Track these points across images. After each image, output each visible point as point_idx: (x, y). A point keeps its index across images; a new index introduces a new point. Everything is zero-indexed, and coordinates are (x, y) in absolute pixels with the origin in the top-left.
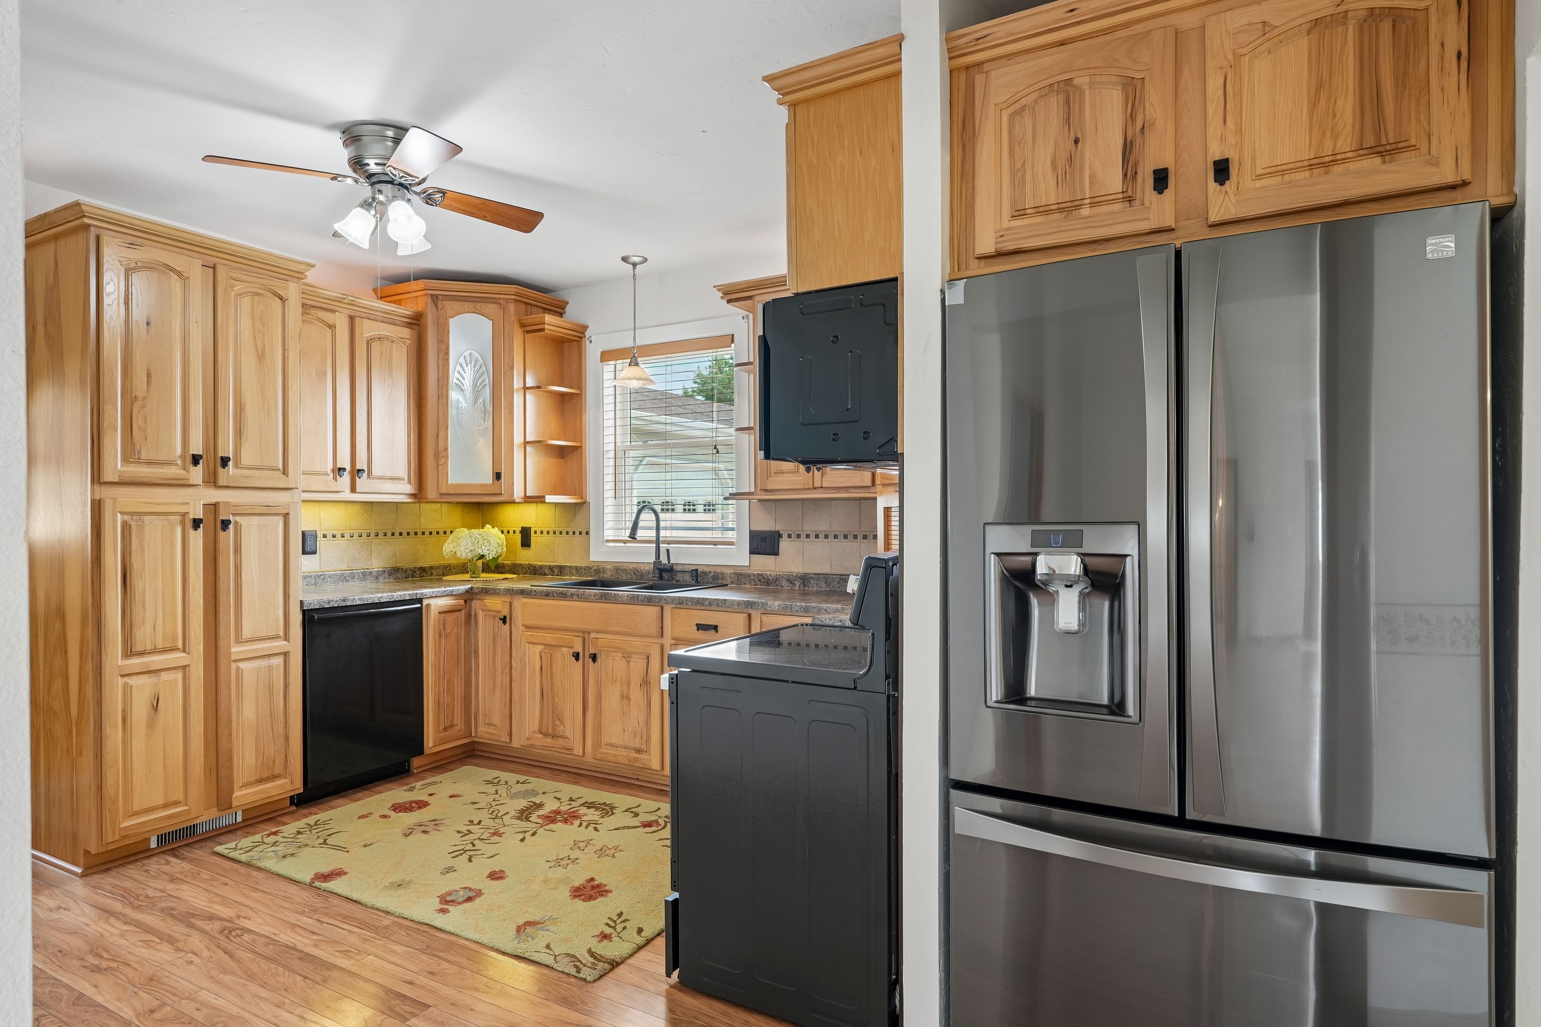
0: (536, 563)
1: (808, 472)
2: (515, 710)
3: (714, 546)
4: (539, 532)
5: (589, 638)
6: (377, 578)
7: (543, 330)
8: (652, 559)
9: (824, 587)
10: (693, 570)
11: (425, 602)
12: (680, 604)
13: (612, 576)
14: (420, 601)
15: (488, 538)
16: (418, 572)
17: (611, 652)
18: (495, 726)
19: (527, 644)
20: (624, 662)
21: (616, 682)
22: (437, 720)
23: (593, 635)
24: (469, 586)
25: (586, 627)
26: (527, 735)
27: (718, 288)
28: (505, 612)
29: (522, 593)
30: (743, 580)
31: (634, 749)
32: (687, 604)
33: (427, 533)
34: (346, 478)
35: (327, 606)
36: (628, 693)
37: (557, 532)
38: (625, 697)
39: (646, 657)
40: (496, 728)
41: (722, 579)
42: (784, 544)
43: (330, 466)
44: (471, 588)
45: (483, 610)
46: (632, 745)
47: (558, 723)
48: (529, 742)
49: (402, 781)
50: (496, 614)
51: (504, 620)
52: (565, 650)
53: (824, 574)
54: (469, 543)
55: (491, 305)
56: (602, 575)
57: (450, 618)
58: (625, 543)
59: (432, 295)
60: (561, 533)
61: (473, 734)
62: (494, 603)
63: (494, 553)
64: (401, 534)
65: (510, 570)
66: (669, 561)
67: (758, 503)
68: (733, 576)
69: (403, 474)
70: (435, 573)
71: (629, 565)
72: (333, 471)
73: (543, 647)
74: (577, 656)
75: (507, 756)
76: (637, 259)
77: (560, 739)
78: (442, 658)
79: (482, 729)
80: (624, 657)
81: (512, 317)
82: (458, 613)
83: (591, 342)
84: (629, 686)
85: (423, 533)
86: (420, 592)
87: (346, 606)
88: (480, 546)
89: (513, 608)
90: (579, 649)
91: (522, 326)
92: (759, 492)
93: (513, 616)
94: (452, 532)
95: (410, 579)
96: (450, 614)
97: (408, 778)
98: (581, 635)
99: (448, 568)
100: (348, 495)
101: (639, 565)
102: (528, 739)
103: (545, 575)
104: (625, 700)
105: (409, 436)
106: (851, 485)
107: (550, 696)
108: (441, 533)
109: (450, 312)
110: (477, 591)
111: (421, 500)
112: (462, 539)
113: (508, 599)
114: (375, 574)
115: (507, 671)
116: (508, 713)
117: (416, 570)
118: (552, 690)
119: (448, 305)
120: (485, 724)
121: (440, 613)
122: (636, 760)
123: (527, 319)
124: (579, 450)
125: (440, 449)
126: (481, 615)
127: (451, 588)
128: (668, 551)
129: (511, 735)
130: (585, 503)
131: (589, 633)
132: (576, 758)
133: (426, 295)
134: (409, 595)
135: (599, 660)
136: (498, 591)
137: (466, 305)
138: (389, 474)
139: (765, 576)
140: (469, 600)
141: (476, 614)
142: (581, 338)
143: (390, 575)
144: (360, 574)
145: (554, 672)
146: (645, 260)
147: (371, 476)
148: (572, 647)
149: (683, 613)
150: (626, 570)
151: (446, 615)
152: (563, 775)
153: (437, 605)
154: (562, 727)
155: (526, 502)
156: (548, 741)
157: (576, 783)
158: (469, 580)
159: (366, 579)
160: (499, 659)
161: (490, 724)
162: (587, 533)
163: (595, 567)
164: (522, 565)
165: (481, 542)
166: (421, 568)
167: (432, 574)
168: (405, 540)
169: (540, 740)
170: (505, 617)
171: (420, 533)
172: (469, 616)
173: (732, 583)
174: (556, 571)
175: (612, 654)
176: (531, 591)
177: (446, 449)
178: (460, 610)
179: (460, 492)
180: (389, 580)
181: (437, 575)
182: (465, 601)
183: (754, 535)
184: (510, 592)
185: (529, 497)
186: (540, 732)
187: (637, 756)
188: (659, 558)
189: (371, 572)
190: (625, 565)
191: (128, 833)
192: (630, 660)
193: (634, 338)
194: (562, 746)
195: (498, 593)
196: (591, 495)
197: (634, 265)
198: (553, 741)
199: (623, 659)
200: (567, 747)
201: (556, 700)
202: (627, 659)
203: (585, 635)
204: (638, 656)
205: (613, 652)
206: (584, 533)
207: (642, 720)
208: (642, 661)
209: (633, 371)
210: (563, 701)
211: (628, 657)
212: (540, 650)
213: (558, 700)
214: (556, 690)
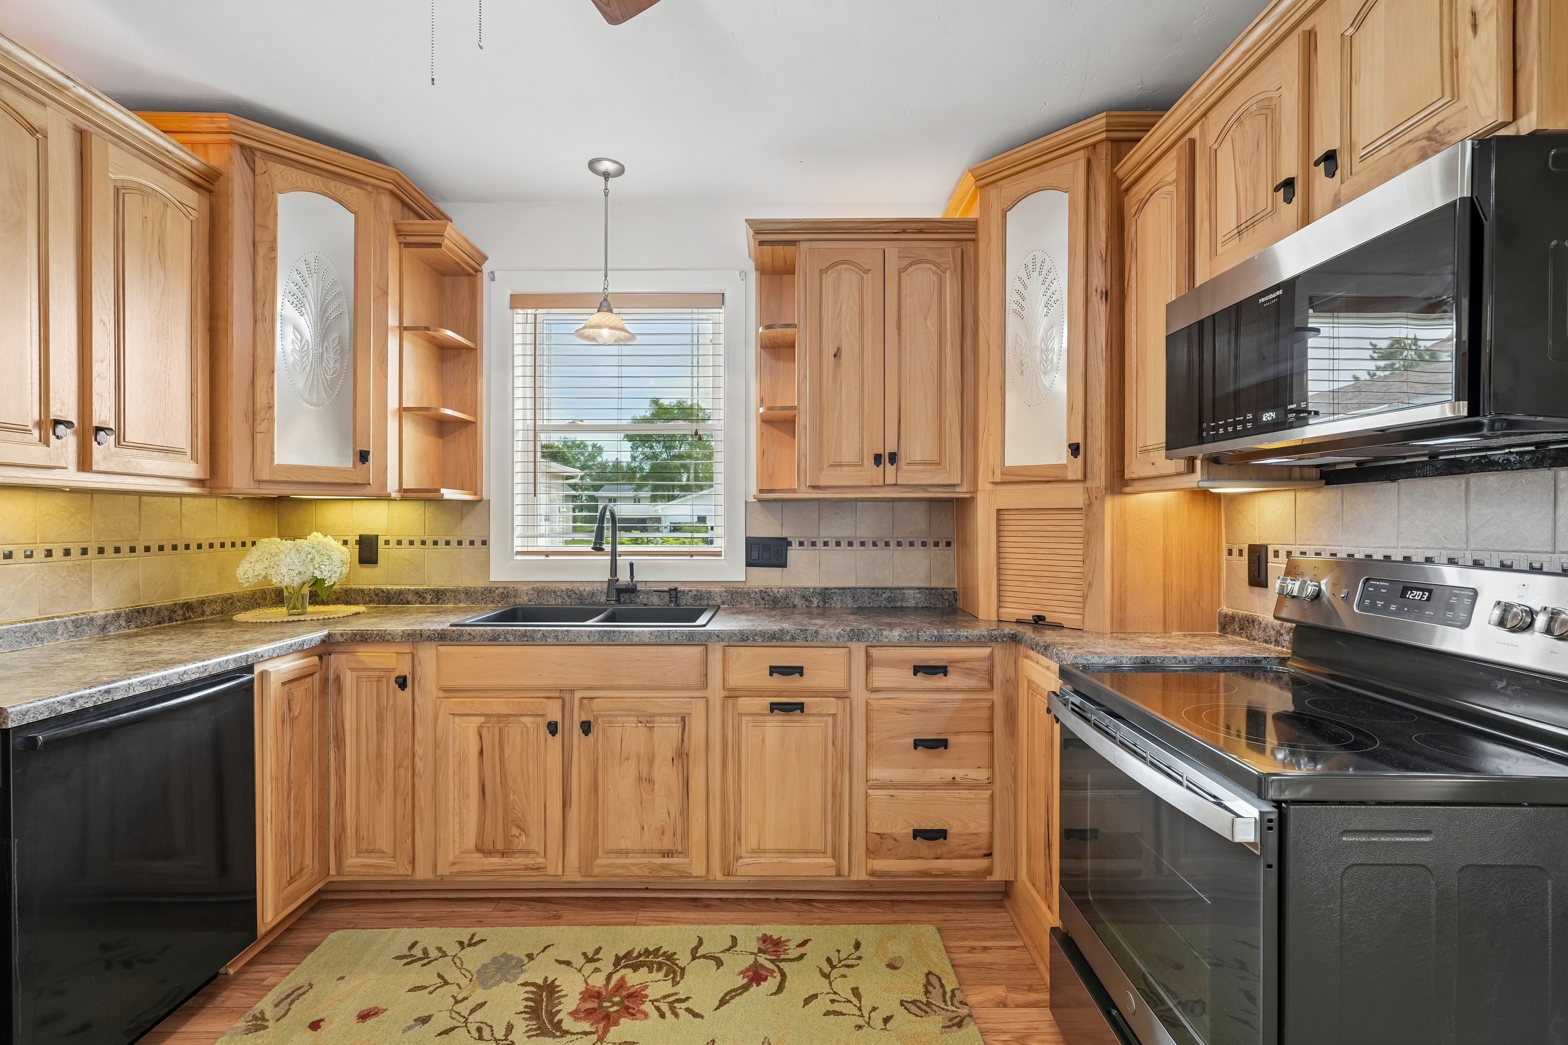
0: (389, 587)
1: (878, 466)
2: (422, 820)
3: (689, 558)
4: (393, 543)
5: (572, 699)
6: (104, 628)
7: (439, 245)
8: (606, 577)
9: (849, 602)
10: (671, 590)
11: (258, 669)
12: (743, 640)
13: (530, 601)
14: (249, 669)
15: (328, 552)
16: (181, 612)
17: (617, 716)
18: (383, 852)
19: (450, 715)
20: (642, 729)
21: (627, 759)
22: (278, 871)
23: (578, 695)
24: (326, 632)
25: (568, 683)
26: (451, 859)
27: (750, 222)
28: (404, 669)
29: (441, 637)
30: (739, 599)
31: (659, 853)
32: (754, 640)
33: (193, 546)
34: (69, 442)
36: (649, 774)
37: (429, 543)
38: (646, 781)
39: (679, 719)
40: (383, 855)
41: (708, 599)
42: (793, 554)
43: (35, 414)
44: (329, 636)
45: (352, 670)
46: (657, 846)
47: (515, 831)
48: (455, 869)
50: (382, 674)
51: (402, 683)
52: (527, 720)
53: (849, 588)
54: (296, 561)
55: (354, 190)
56: (512, 600)
57: (299, 691)
58: (547, 556)
59: (242, 147)
60: (435, 543)
61: (333, 871)
62: (370, 656)
63: (338, 575)
64: (147, 549)
65: (338, 599)
66: (632, 579)
67: (758, 504)
68: (725, 594)
69: (181, 440)
70: (208, 610)
71: (558, 585)
72: (39, 424)
73: (482, 719)
74: (553, 728)
75: (392, 891)
76: (610, 167)
77: (516, 855)
78: (286, 762)
79: (352, 861)
80: (641, 722)
81: (389, 219)
82: (309, 679)
83: (493, 280)
84: (651, 763)
85: (187, 547)
86: (253, 651)
88: (317, 566)
89: (416, 663)
90: (556, 716)
91: (399, 234)
92: (803, 488)
93: (418, 675)
94: (254, 543)
95: (166, 624)
96: (296, 683)
98: (558, 695)
100: (74, 478)
101: (574, 585)
102: (454, 864)
103: (408, 603)
104: (645, 784)
105: (193, 379)
106: (936, 483)
107: (499, 792)
108: (217, 545)
109: (279, 183)
110: (341, 640)
111: (216, 491)
112: (282, 556)
113: (407, 648)
114: (99, 622)
115: (407, 762)
116: (409, 829)
117: (177, 608)
118: (504, 784)
119: (277, 170)
120: (358, 852)
121: (283, 684)
122: (664, 867)
123: (411, 224)
124: (470, 428)
125: (258, 406)
126: (349, 679)
127: (301, 639)
128: (632, 565)
129: (413, 861)
130: (480, 501)
131: (572, 691)
132: (552, 879)
133: (232, 143)
134: (235, 660)
135: (594, 730)
136: (389, 637)
137: (309, 178)
138: (159, 442)
139: (771, 593)
140: (325, 654)
141: (338, 678)
142: (476, 271)
144: (70, 625)
145: (507, 755)
146: (621, 171)
147: (123, 443)
148: (542, 715)
149: (745, 653)
150: (555, 592)
151: (291, 685)
152: (523, 908)
153: (279, 670)
154: (523, 838)
155: (403, 499)
156: (495, 861)
157: (555, 919)
159: (82, 634)
160: (391, 745)
161: (369, 852)
162: (484, 543)
163: (501, 590)
164: (362, 591)
165: (318, 559)
166: (184, 604)
167: (203, 613)
168: (154, 558)
169: (477, 862)
170: (405, 678)
171: (181, 547)
172: (325, 681)
173: (723, 603)
174: (429, 597)
175: (619, 719)
176: (461, 634)
177: (271, 407)
178: (312, 674)
179: (295, 479)
180: (126, 631)
181: (212, 614)
182: (321, 658)
183: (751, 543)
184: (415, 638)
185: (406, 491)
186: (478, 850)
187: (666, 860)
188: (616, 575)
189: (92, 619)
190: (550, 585)
192: (652, 725)
193: (606, 276)
194: (524, 865)
195: (388, 641)
196: (490, 489)
197: (606, 175)
198: (504, 860)
199: (639, 725)
200: (533, 865)
201: (512, 797)
202: (648, 725)
203: (563, 694)
204: (666, 719)
205: (621, 715)
206: (478, 543)
207: (675, 809)
208: (675, 725)
209: (604, 317)
210: (526, 797)
211: (647, 721)
212: (478, 725)
213: (516, 797)
214: (510, 783)
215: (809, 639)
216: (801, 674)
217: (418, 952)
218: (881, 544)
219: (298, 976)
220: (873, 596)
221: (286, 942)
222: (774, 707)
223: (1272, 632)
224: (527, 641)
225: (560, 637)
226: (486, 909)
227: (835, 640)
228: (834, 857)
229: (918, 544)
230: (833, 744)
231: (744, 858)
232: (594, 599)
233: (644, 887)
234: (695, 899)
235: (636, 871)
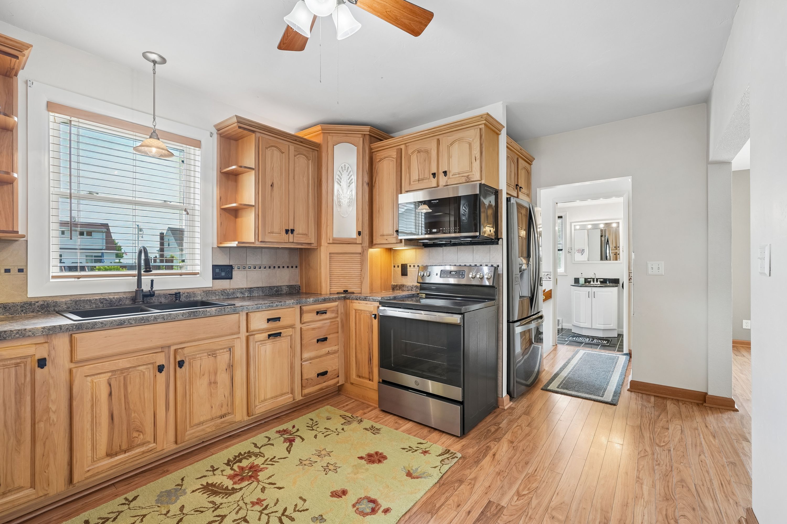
1: (287, 234)
3: (179, 276)
5: (169, 351)
9: (261, 293)
10: (177, 293)
12: (258, 309)
17: (196, 355)
19: (84, 377)
20: (211, 358)
21: (203, 375)
23: (173, 348)
25: (165, 343)
26: (85, 469)
27: (236, 116)
28: (42, 354)
30: (210, 296)
31: (220, 417)
32: (262, 308)
36: (215, 380)
38: (213, 383)
39: (228, 350)
41: (194, 297)
42: (235, 273)
46: (219, 414)
47: (135, 434)
48: (89, 474)
51: (42, 363)
52: (143, 368)
53: (260, 287)
66: (152, 289)
68: (203, 294)
73: (110, 374)
74: (160, 368)
76: (156, 57)
77: (136, 448)
80: (210, 355)
84: (216, 374)
89: (52, 348)
90: (163, 362)
92: (256, 242)
93: (54, 356)
98: (160, 350)
102: (88, 471)
104: (213, 385)
107: (124, 415)
113: (44, 340)
122: (222, 423)
128: (152, 281)
131: (169, 347)
135: (186, 364)
139: (226, 292)
145: (129, 391)
146: (163, 63)
152: (136, 479)
154: (141, 436)
156: (120, 457)
162: (21, 270)
170: (44, 360)
175: (198, 356)
183: (214, 267)
186: (108, 455)
187: (223, 419)
188: (140, 288)
192: (216, 355)
193: (154, 119)
194: (142, 452)
197: (154, 62)
198: (127, 454)
199: (209, 356)
200: (148, 449)
201: (133, 415)
202: (213, 356)
203: (164, 349)
204: (222, 351)
205: (198, 354)
206: (14, 271)
207: (227, 393)
208: (227, 353)
209: (154, 141)
210: (143, 412)
211: (213, 354)
212: (108, 378)
213: (136, 414)
214: (132, 407)
216: (280, 320)
218: (272, 268)
220: (270, 290)
222: (270, 336)
223: (410, 288)
224: (145, 322)
225: (165, 318)
226: (110, 491)
227: (291, 305)
228: (292, 393)
229: (286, 267)
230: (291, 347)
231: (258, 406)
232: (121, 303)
234: (230, 436)
235: (209, 430)
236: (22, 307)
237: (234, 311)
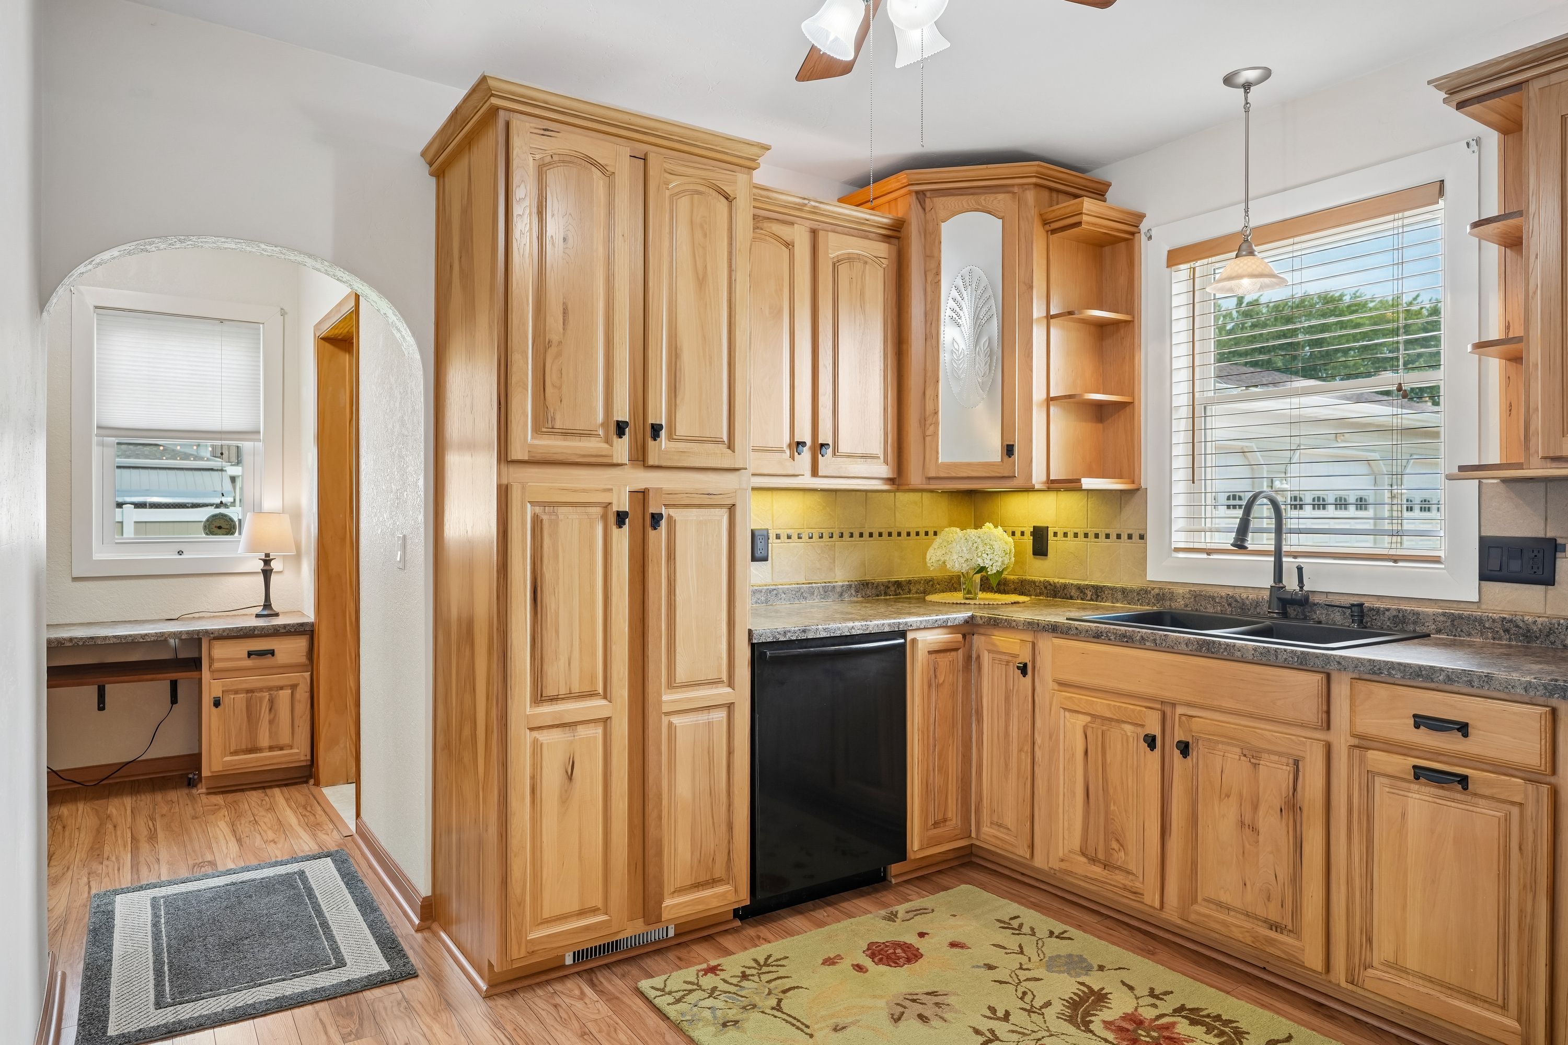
0: (1056, 580)
2: (1040, 809)
3: (1391, 564)
4: (1060, 535)
5: (1173, 713)
6: (841, 595)
7: (1079, 224)
8: (1267, 581)
10: (1353, 605)
11: (910, 636)
12: (1374, 673)
13: (1186, 606)
14: (903, 634)
15: (991, 542)
16: (893, 589)
17: (1218, 742)
18: (1008, 829)
19: (1062, 710)
20: (1245, 764)
21: (1228, 796)
22: (925, 812)
23: (1180, 710)
24: (970, 614)
25: (1168, 695)
26: (1061, 854)
27: (1437, 83)
28: (1025, 657)
29: (1054, 629)
30: (1465, 628)
31: (1265, 922)
32: (1390, 674)
33: (904, 534)
34: (806, 455)
35: (782, 639)
36: (1253, 820)
37: (1091, 535)
38: (1248, 826)
39: (1291, 761)
40: (1009, 832)
41: (1415, 623)
42: (1566, 565)
43: (786, 439)
44: (972, 617)
45: (989, 651)
46: (1261, 912)
47: (1115, 845)
48: (1064, 866)
49: (878, 895)
50: (1010, 659)
51: (1023, 669)
52: (1128, 728)
54: (965, 549)
55: (1001, 196)
56: (1168, 603)
57: (944, 661)
58: (1208, 554)
59: (917, 192)
60: (1097, 536)
61: (973, 835)
62: (1007, 642)
63: (999, 564)
64: (871, 535)
65: (1015, 589)
66: (1301, 588)
67: (1502, 486)
68: (1442, 618)
69: (877, 449)
70: (914, 590)
71: (1218, 590)
72: (790, 446)
73: (1088, 719)
74: (1151, 741)
75: (1023, 874)
76: (1251, 75)
77: (1117, 872)
78: (932, 720)
79: (986, 829)
80: (1245, 755)
81: (1033, 213)
82: (953, 653)
83: (1150, 238)
84: (1255, 807)
85: (899, 534)
86: (904, 620)
87: (807, 640)
88: (980, 554)
89: (1037, 652)
90: (1156, 730)
91: (1045, 223)
92: (1535, 460)
93: (1038, 665)
94: (941, 532)
95: (883, 597)
96: (942, 655)
97: (885, 893)
98: (1159, 706)
99: (931, 583)
100: (808, 481)
101: (1237, 590)
102: (1062, 860)
103: (1071, 598)
104: (1247, 831)
105: (886, 397)
107: (1101, 798)
108: (922, 534)
109: (942, 213)
110: (981, 622)
111: (901, 488)
112: (954, 544)
113: (1029, 637)
114: (839, 590)
115: (1028, 748)
116: (1028, 813)
117: (890, 585)
118: (1105, 790)
119: (941, 203)
120: (991, 823)
121: (930, 652)
122: (1271, 941)
123: (1053, 211)
124: (1128, 409)
125: (927, 413)
126: (986, 658)
127: (945, 617)
128: (1300, 569)
129: (1032, 846)
130: (1138, 490)
131: (1174, 705)
132: (1147, 908)
133: (910, 192)
134: (889, 625)
135: (1193, 753)
136: (1014, 624)
137: (964, 200)
138: (860, 451)
139: (1521, 624)
140: (969, 634)
141: (978, 657)
142: (1133, 234)
143: (857, 592)
144: (821, 589)
145: (1108, 761)
146: (1267, 74)
147: (837, 454)
148: (1142, 726)
149: (1381, 692)
150: (1213, 598)
151: (938, 655)
152: (1124, 932)
153: (925, 640)
154: (1122, 854)
155: (1049, 489)
156: (1097, 871)
157: (1149, 954)
158: (965, 604)
159: (828, 597)
160: (1016, 728)
161: (1000, 826)
162: (1142, 537)
163: (1157, 591)
164: (1034, 582)
165: (981, 548)
166: (896, 582)
167: (909, 592)
168: (875, 542)
169: (1081, 866)
170: (1025, 665)
171: (895, 534)
172: (968, 658)
173: (1439, 631)
174: (1089, 594)
175: (1220, 746)
176: (1069, 628)
177: (936, 413)
178: (956, 650)
179: (954, 475)
180: (855, 599)
181: (917, 593)
182: (964, 636)
183: (1487, 546)
184: (1034, 627)
185: (1053, 481)
186: (1083, 854)
187: (1273, 934)
188: (1280, 580)
189: (834, 587)
190: (1209, 589)
191: (536, 949)
192: (1257, 762)
193: (1247, 211)
194: (1123, 884)
195: (1014, 627)
196: (1148, 478)
197: (1247, 87)
198: (1105, 873)
199: (1242, 758)
200: (1131, 887)
201: (1112, 808)
202: (1253, 760)
203: (1165, 708)
204: (1276, 758)
205: (1223, 743)
206: (1136, 537)
207: (1284, 873)
208: (1284, 767)
209: (1246, 263)
210: (1126, 811)
211: (1253, 756)
212: (1084, 723)
213: (1116, 808)
214: (1111, 791)
215: (1476, 684)
216: (1466, 735)
217: (1015, 924)
219: (928, 901)
221: (934, 878)
222: (1420, 773)
224: (1127, 642)
226: (1091, 919)
227: (1520, 690)
228: (1519, 1021)
230: (1520, 849)
231: (1376, 969)
233: (1262, 966)
234: (1321, 1005)
235: (1237, 934)
236: (1138, 594)
237: (1301, 663)
